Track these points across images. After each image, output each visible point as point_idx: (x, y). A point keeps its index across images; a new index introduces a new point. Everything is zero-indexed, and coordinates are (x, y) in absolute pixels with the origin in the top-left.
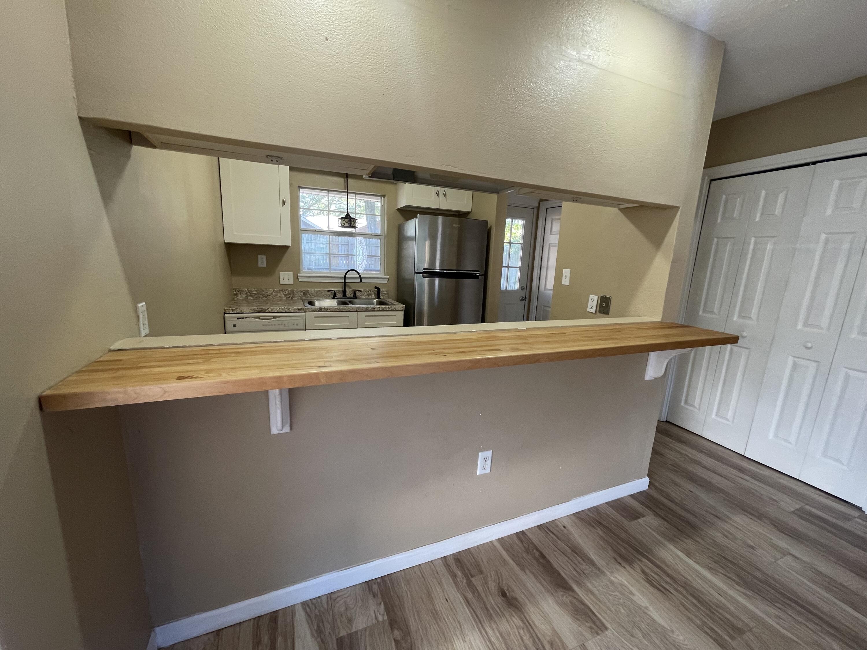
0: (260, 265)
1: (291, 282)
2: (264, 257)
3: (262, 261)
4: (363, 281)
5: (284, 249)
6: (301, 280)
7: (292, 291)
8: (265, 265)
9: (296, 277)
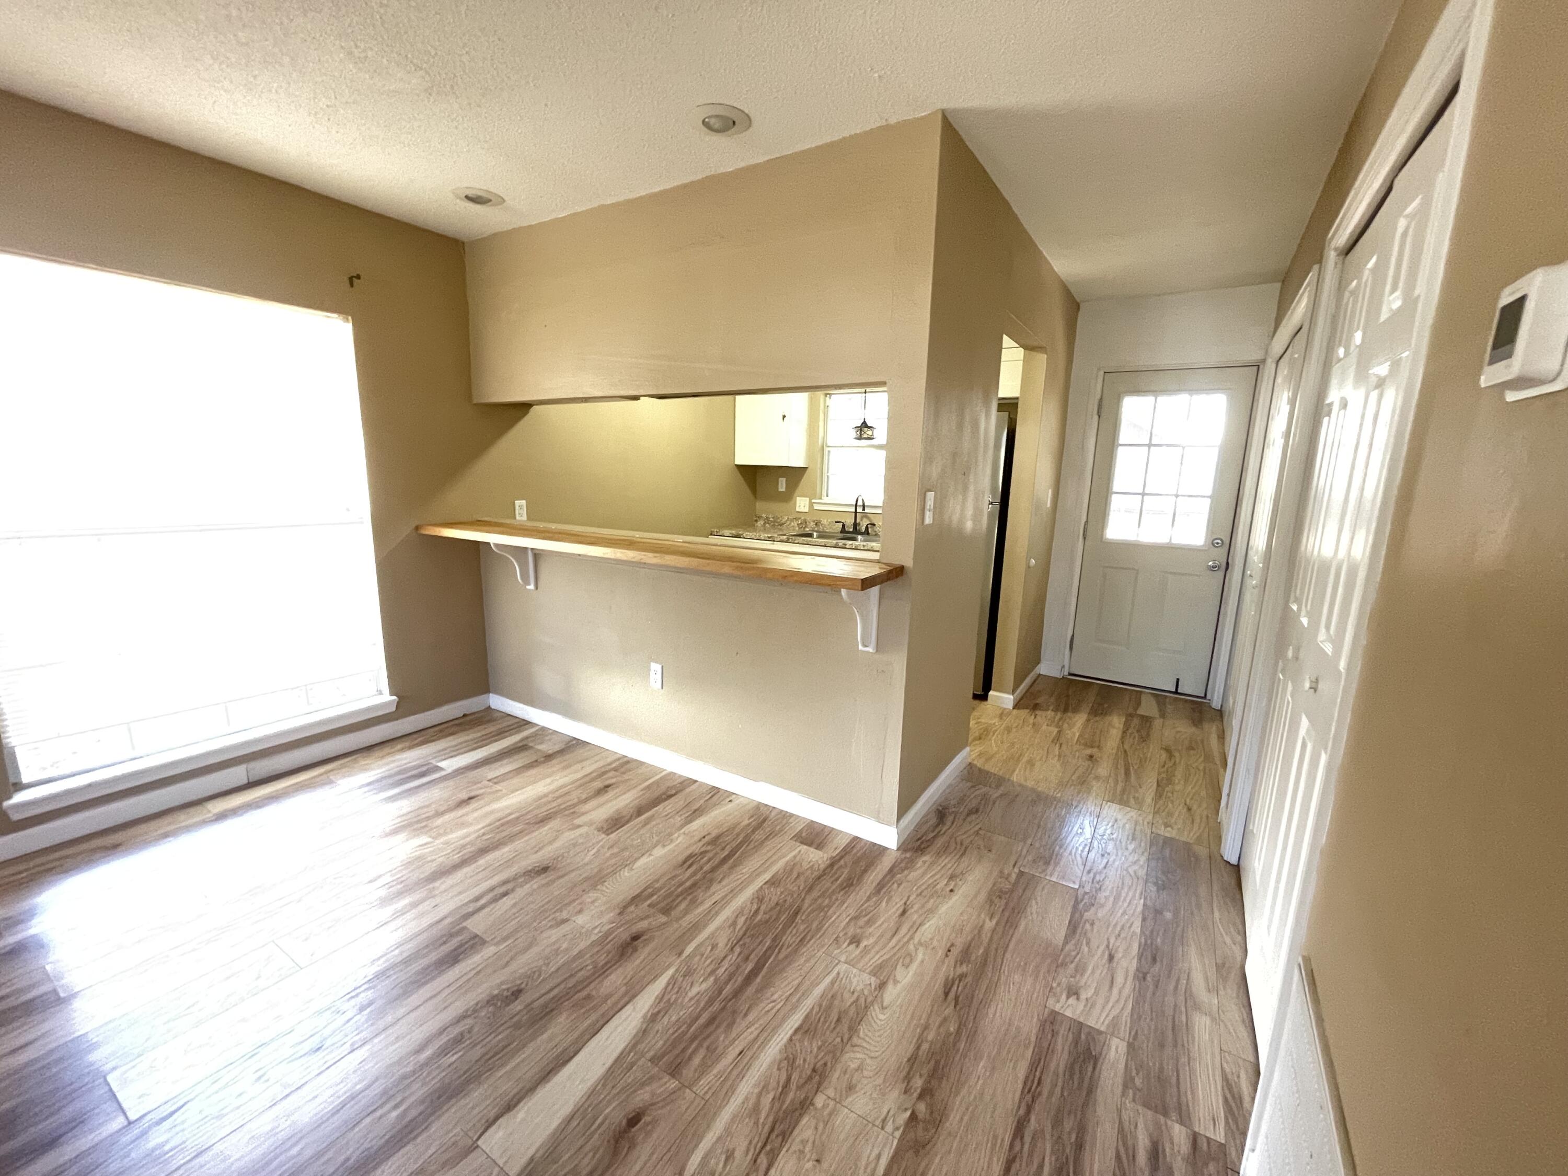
0: (780, 490)
1: (806, 510)
2: (784, 480)
3: (782, 485)
4: (867, 510)
5: (803, 470)
6: (816, 507)
7: (805, 522)
8: (783, 490)
9: (811, 504)
